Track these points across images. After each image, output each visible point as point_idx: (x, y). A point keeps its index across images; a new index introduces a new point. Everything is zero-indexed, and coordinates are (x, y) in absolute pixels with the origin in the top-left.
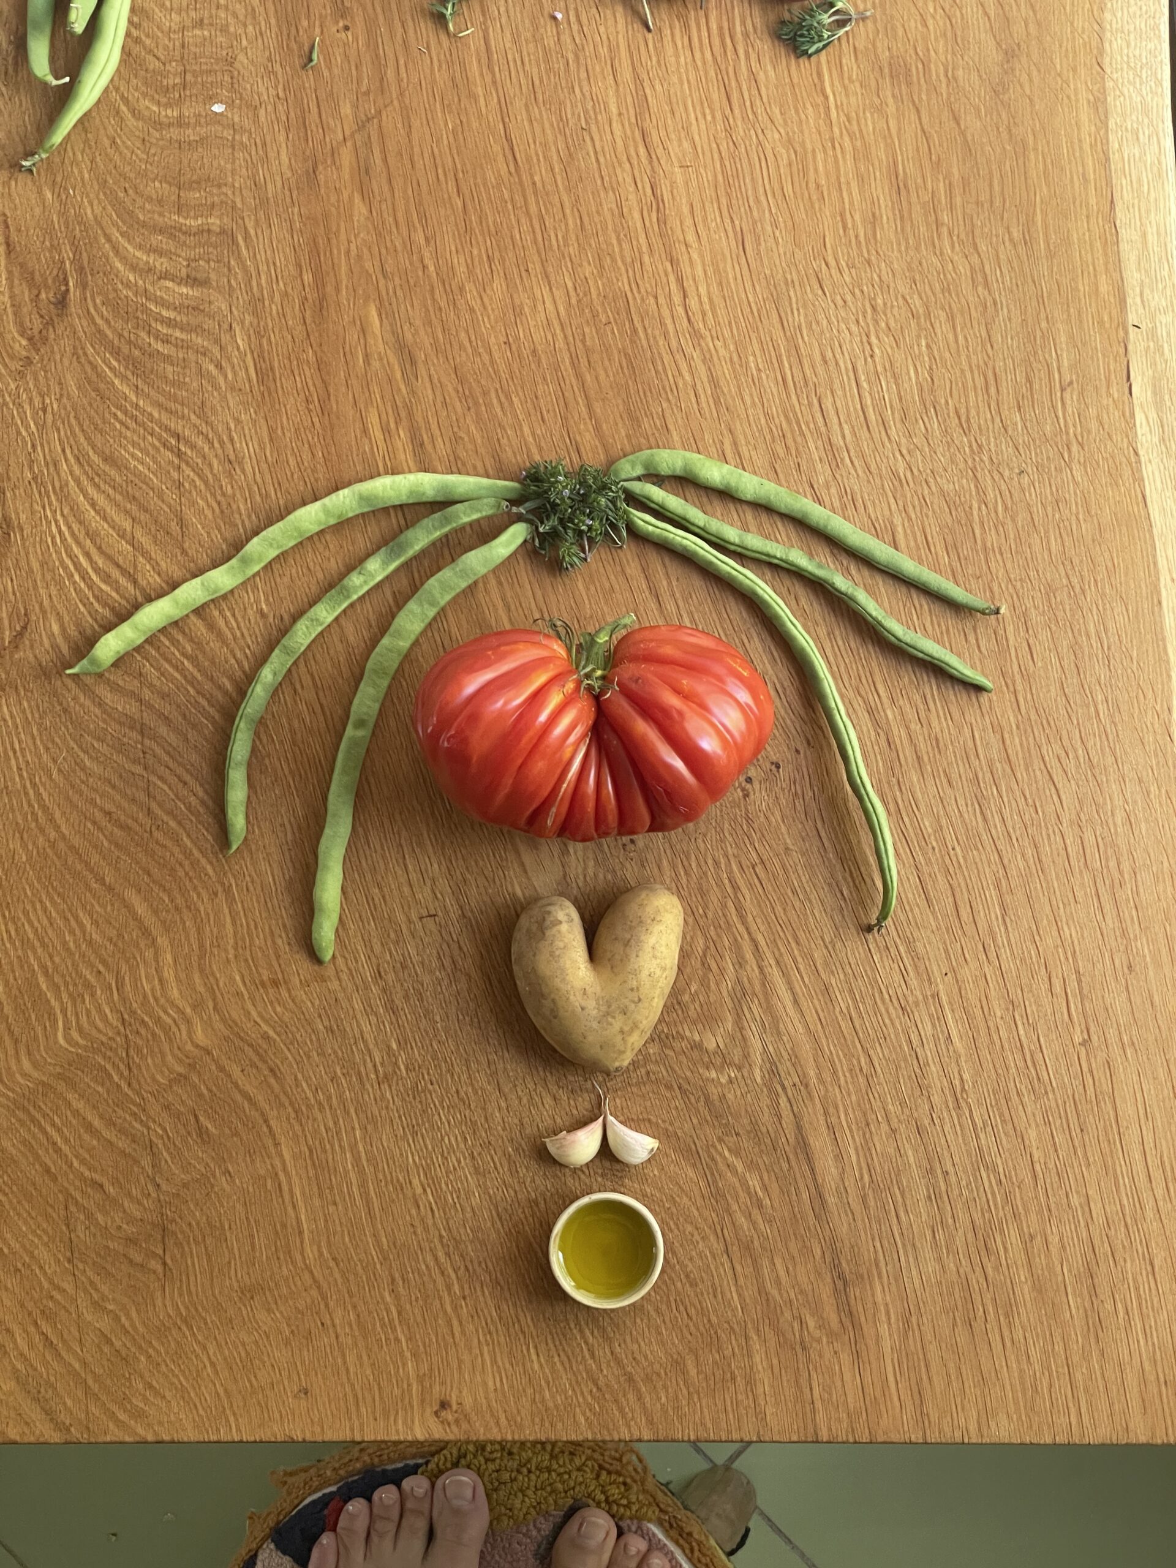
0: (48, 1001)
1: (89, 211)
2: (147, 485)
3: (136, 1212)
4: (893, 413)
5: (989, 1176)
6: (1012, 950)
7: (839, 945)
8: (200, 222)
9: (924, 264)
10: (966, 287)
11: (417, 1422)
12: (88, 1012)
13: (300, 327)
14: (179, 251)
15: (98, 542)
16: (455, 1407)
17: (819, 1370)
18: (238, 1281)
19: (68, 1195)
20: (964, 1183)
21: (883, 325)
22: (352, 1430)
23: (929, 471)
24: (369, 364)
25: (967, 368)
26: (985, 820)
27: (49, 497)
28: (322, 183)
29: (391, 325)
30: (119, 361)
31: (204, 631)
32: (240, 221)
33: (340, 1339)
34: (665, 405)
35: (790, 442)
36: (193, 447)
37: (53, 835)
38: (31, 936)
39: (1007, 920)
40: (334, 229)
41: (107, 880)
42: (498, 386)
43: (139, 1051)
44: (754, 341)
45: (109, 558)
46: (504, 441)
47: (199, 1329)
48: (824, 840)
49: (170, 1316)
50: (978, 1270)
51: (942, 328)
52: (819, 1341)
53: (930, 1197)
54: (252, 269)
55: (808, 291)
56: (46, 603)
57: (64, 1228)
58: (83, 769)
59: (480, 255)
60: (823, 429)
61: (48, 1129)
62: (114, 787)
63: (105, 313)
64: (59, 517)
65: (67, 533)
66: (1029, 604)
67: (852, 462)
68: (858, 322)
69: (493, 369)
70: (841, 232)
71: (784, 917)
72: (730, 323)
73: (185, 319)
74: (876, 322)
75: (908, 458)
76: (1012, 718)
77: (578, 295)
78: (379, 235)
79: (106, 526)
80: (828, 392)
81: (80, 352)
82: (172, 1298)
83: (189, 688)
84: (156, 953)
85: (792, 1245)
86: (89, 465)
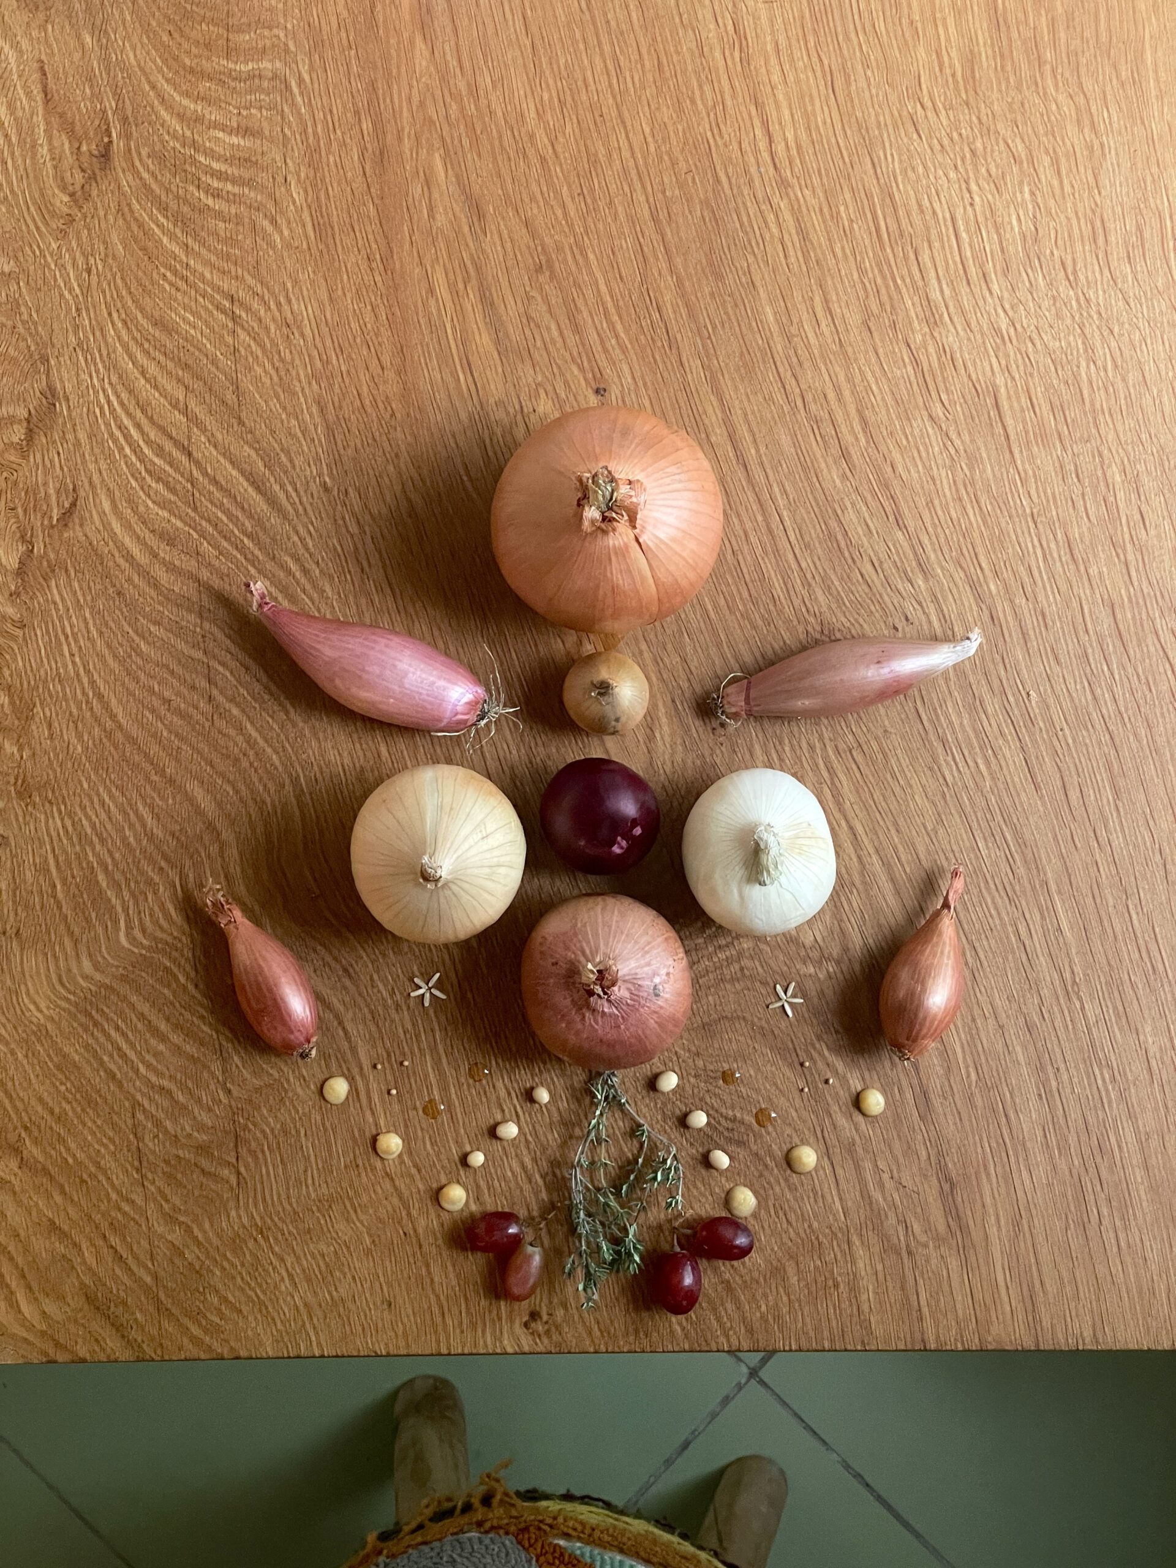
0: (109, 900)
1: (131, 56)
2: (200, 350)
3: (205, 1118)
4: (994, 267)
5: (1102, 1074)
6: (1125, 837)
7: (941, 831)
8: (250, 66)
9: (1027, 106)
10: (1071, 129)
11: (506, 1335)
12: (151, 910)
13: (360, 179)
14: (229, 99)
15: (149, 412)
16: (545, 1317)
17: (926, 1276)
18: (315, 1190)
19: (136, 1105)
20: (1075, 1080)
21: (983, 170)
22: (438, 1342)
23: (1032, 327)
24: (434, 219)
25: (1072, 215)
26: (1095, 698)
27: (95, 364)
28: (381, 24)
29: (457, 176)
30: (167, 218)
31: (265, 507)
32: (294, 66)
33: (424, 1250)
34: (751, 259)
35: (885, 298)
36: (248, 309)
37: (109, 724)
38: (89, 831)
39: (1120, 804)
40: (394, 73)
41: (168, 771)
42: (572, 239)
44: (846, 189)
45: (163, 430)
46: (580, 303)
47: (276, 1239)
48: (925, 723)
49: (244, 1227)
50: (1092, 1171)
51: (1046, 173)
52: (926, 1246)
53: (1040, 1095)
54: (307, 117)
55: (903, 135)
56: (96, 478)
57: (131, 1136)
58: (140, 654)
59: (551, 98)
60: (920, 283)
61: (112, 1032)
62: (172, 672)
63: (151, 166)
64: (107, 386)
65: (115, 403)
66: (1140, 467)
67: (951, 319)
68: (956, 168)
69: (567, 222)
70: (937, 69)
71: (883, 804)
72: (819, 171)
73: (236, 172)
74: (977, 170)
75: (1011, 313)
76: (1123, 591)
77: (657, 142)
78: (442, 79)
79: (157, 395)
80: (926, 244)
81: (126, 209)
82: (247, 1208)
83: (250, 568)
84: (221, 848)
85: (897, 1145)
86: (138, 330)
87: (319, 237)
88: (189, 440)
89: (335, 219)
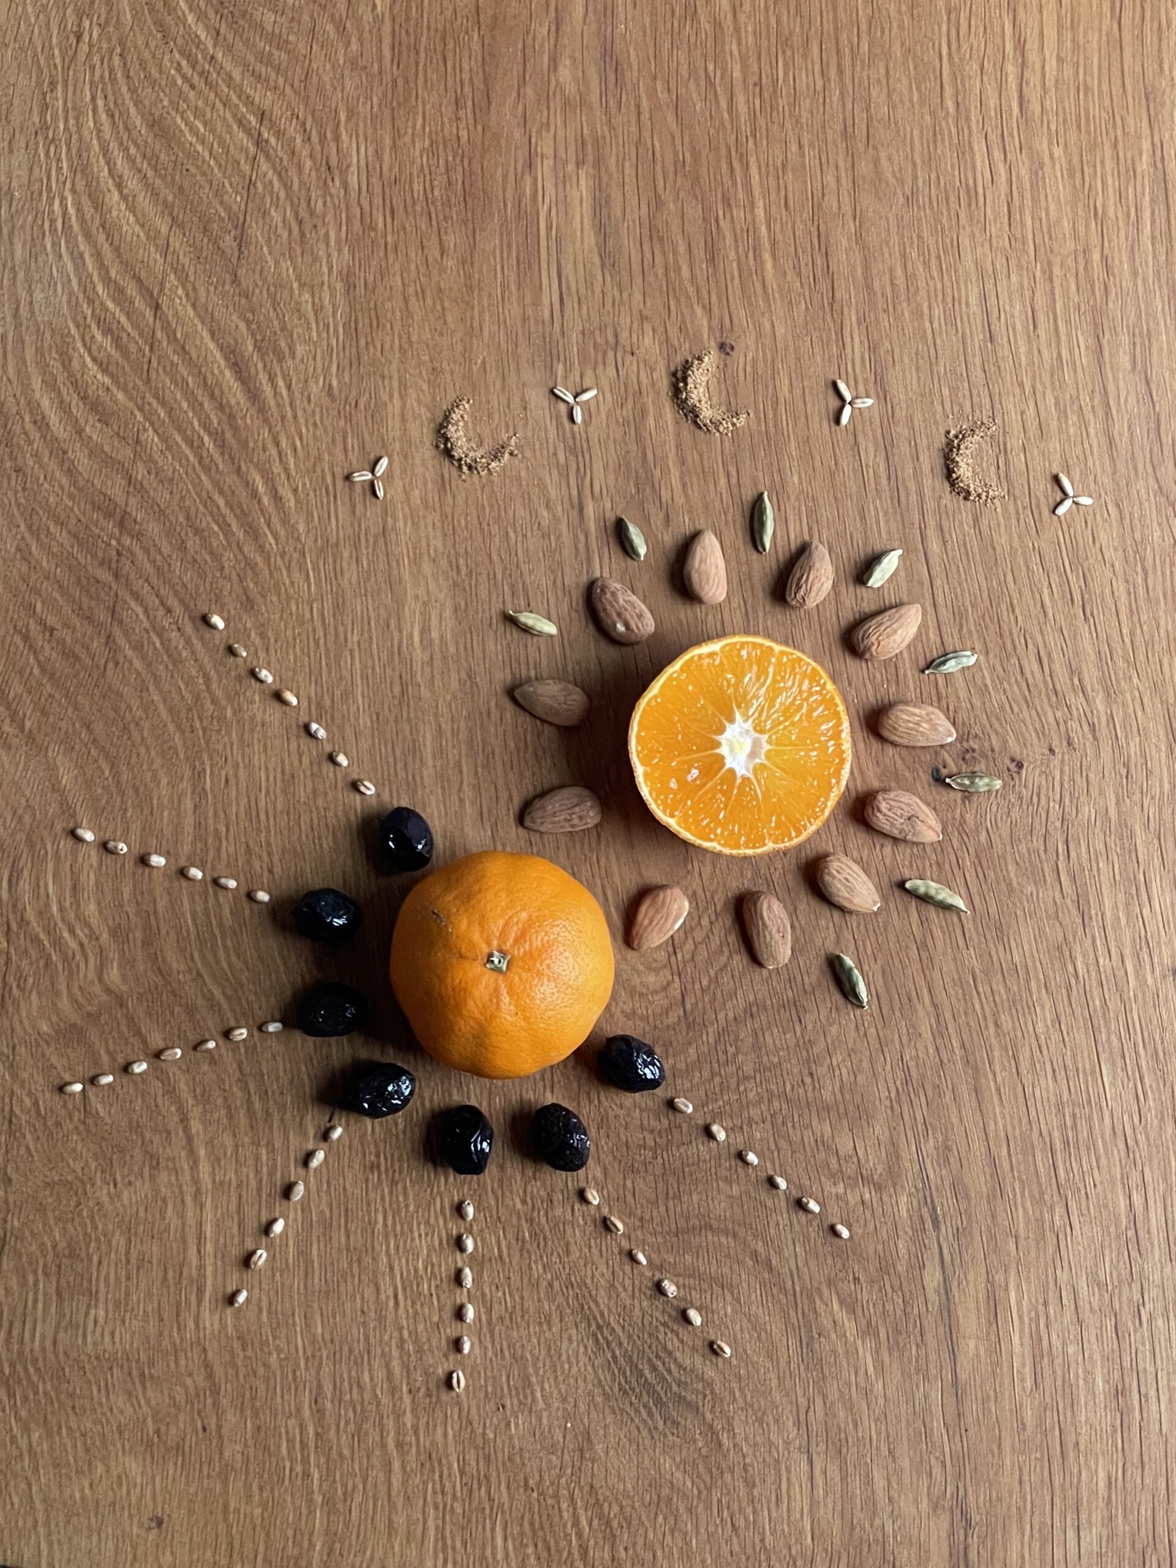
2: (204, 173)
7: (1055, 1038)
15: (116, 242)
18: (95, 1342)
24: (555, 70)
27: (59, 160)
29: (599, 21)
31: (242, 400)
36: (279, 134)
41: (28, 724)
43: (21, 979)
44: (1108, 159)
45: (129, 268)
46: (725, 227)
47: (26, 1399)
48: (1065, 886)
58: (27, 558)
62: (65, 593)
64: (67, 192)
65: (73, 218)
69: (731, 116)
71: (986, 985)
79: (132, 219)
83: (203, 477)
86: (126, 128)
87: (396, 59)
88: (161, 290)
89: (423, 42)
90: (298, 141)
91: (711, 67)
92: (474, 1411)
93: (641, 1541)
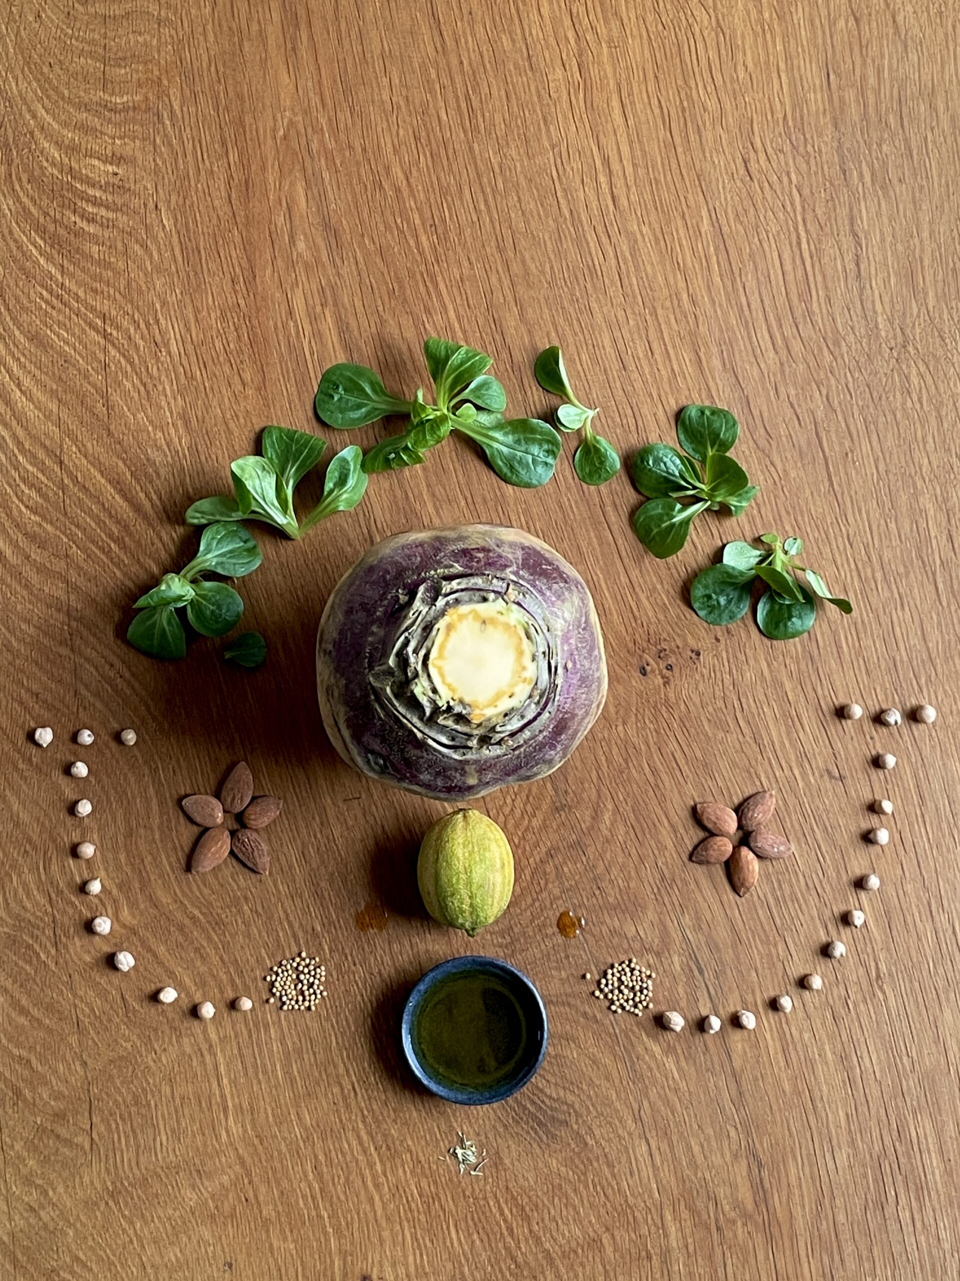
2: (73, 365)
8: (125, 99)
13: (227, 208)
14: (105, 129)
15: (25, 424)
24: (294, 245)
30: (44, 239)
31: (131, 514)
32: (166, 99)
36: (118, 328)
42: (424, 267)
43: (66, 930)
45: (37, 440)
48: (744, 728)
52: (734, 1222)
54: (178, 147)
62: (41, 668)
63: (31, 192)
68: (784, 208)
69: (419, 251)
70: (769, 114)
73: (110, 198)
79: (32, 407)
87: (187, 260)
88: (61, 450)
89: (202, 244)
90: (132, 331)
91: (399, 221)
92: (421, 1155)
93: (547, 1217)
